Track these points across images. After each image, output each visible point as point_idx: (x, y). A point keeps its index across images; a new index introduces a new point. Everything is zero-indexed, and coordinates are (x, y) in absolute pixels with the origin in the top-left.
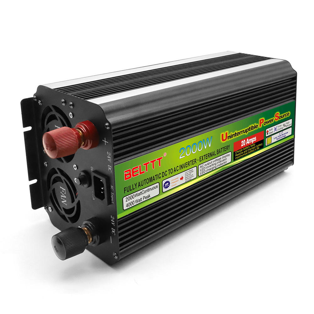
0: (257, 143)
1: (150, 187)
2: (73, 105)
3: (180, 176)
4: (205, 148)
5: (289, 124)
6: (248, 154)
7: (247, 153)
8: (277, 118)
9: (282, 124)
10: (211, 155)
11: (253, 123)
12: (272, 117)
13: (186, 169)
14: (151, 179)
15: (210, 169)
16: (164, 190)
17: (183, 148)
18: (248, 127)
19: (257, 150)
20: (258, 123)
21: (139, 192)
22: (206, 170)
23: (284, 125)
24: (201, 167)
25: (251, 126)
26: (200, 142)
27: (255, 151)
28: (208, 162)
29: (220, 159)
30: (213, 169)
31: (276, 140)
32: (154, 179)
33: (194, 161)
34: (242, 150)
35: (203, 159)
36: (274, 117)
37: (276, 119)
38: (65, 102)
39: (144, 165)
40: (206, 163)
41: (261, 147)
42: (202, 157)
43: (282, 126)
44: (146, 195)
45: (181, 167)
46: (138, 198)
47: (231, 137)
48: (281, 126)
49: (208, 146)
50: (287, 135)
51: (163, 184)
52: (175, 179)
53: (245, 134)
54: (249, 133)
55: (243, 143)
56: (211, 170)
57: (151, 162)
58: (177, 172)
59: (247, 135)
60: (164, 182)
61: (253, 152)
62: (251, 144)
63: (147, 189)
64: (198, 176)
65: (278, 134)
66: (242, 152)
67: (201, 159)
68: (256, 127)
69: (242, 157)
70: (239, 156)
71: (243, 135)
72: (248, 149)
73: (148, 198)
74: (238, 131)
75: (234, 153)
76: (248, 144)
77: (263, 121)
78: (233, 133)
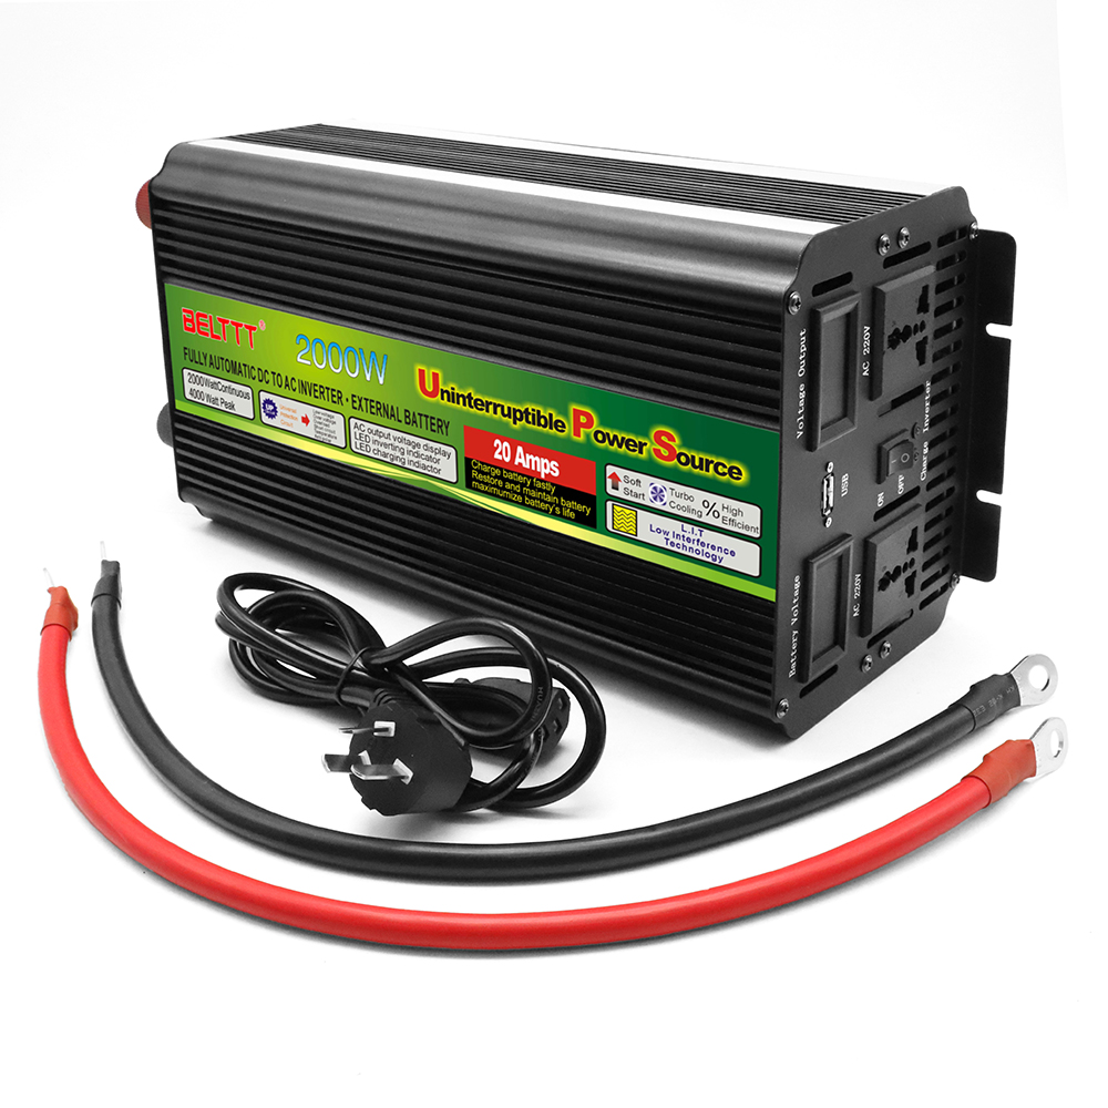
0: (563, 492)
1: (234, 386)
3: (309, 411)
4: (381, 382)
5: (738, 519)
6: (523, 505)
7: (520, 498)
8: (665, 452)
9: (700, 495)
10: (388, 412)
11: (546, 405)
12: (638, 433)
13: (311, 400)
14: (235, 368)
15: (385, 455)
16: (266, 419)
17: (301, 337)
18: (519, 402)
19: (561, 517)
20: (565, 414)
21: (212, 379)
22: (372, 446)
23: (711, 509)
24: (355, 426)
25: (536, 408)
26: (350, 349)
27: (554, 515)
28: (380, 429)
29: (418, 445)
30: (395, 462)
31: (659, 541)
32: (241, 372)
33: (337, 396)
34: (497, 472)
36: (646, 435)
37: (657, 452)
40: (375, 427)
41: (582, 520)
42: (360, 401)
43: (699, 506)
44: (228, 398)
45: (304, 387)
46: (214, 393)
47: (452, 397)
48: (689, 498)
49: (374, 377)
50: (728, 562)
51: (262, 401)
52: (289, 410)
53: (507, 424)
54: (524, 428)
55: (502, 451)
56: (388, 460)
58: (293, 394)
60: (264, 396)
61: (544, 511)
62: (531, 475)
63: (227, 384)
64: (347, 448)
65: (675, 526)
66: (496, 477)
67: (357, 402)
68: (550, 423)
69: (498, 496)
70: (487, 484)
71: (500, 422)
72: (522, 487)
73: (229, 409)
74: (477, 392)
75: (468, 461)
76: (520, 464)
77: (589, 424)
78: (461, 387)
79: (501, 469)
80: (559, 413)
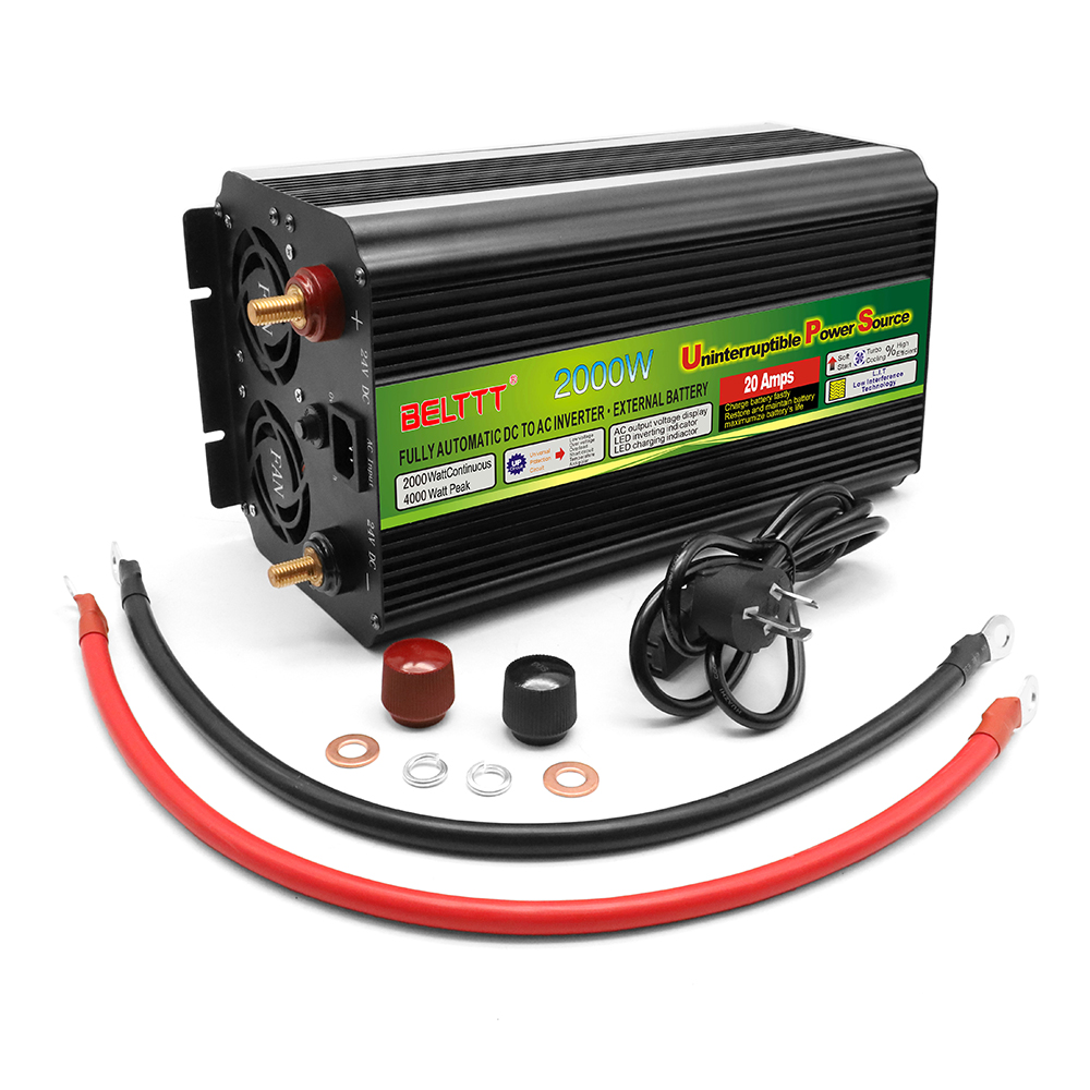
0: (795, 392)
1: (470, 462)
2: (293, 223)
3: (555, 446)
5: (906, 349)
6: (767, 419)
7: (763, 417)
8: (865, 325)
9: (883, 344)
10: (649, 402)
11: (785, 329)
12: (848, 320)
13: (572, 429)
14: (473, 442)
15: (645, 444)
16: (510, 477)
17: (565, 370)
18: (767, 337)
19: (795, 413)
20: (801, 330)
21: (439, 469)
22: (632, 442)
23: (889, 349)
24: (617, 432)
25: (779, 335)
26: (618, 360)
27: (790, 414)
28: (641, 422)
29: (678, 418)
30: (655, 445)
31: (859, 392)
32: (482, 443)
33: (597, 412)
34: (746, 404)
35: (623, 410)
36: (854, 318)
37: (861, 328)
38: (278, 216)
39: (455, 398)
40: (634, 424)
41: (810, 406)
42: (623, 405)
43: (884, 352)
44: (459, 480)
45: (560, 422)
46: (438, 485)
47: (712, 359)
48: (878, 350)
49: (639, 375)
50: (899, 382)
51: (507, 461)
52: (541, 453)
53: (757, 359)
54: (769, 357)
55: (751, 385)
56: (648, 446)
57: (474, 394)
58: (547, 435)
59: (763, 362)
60: (509, 455)
61: (782, 415)
62: (776, 389)
63: (461, 464)
64: (608, 456)
65: (869, 375)
66: (746, 408)
67: (620, 408)
68: (792, 341)
69: (745, 424)
70: (737, 419)
71: (752, 361)
72: (766, 404)
73: (464, 491)
74: (734, 344)
75: (722, 409)
76: (765, 387)
77: (818, 328)
78: (719, 348)
79: (749, 400)
80: (797, 331)
